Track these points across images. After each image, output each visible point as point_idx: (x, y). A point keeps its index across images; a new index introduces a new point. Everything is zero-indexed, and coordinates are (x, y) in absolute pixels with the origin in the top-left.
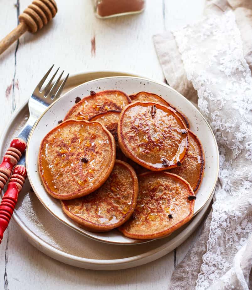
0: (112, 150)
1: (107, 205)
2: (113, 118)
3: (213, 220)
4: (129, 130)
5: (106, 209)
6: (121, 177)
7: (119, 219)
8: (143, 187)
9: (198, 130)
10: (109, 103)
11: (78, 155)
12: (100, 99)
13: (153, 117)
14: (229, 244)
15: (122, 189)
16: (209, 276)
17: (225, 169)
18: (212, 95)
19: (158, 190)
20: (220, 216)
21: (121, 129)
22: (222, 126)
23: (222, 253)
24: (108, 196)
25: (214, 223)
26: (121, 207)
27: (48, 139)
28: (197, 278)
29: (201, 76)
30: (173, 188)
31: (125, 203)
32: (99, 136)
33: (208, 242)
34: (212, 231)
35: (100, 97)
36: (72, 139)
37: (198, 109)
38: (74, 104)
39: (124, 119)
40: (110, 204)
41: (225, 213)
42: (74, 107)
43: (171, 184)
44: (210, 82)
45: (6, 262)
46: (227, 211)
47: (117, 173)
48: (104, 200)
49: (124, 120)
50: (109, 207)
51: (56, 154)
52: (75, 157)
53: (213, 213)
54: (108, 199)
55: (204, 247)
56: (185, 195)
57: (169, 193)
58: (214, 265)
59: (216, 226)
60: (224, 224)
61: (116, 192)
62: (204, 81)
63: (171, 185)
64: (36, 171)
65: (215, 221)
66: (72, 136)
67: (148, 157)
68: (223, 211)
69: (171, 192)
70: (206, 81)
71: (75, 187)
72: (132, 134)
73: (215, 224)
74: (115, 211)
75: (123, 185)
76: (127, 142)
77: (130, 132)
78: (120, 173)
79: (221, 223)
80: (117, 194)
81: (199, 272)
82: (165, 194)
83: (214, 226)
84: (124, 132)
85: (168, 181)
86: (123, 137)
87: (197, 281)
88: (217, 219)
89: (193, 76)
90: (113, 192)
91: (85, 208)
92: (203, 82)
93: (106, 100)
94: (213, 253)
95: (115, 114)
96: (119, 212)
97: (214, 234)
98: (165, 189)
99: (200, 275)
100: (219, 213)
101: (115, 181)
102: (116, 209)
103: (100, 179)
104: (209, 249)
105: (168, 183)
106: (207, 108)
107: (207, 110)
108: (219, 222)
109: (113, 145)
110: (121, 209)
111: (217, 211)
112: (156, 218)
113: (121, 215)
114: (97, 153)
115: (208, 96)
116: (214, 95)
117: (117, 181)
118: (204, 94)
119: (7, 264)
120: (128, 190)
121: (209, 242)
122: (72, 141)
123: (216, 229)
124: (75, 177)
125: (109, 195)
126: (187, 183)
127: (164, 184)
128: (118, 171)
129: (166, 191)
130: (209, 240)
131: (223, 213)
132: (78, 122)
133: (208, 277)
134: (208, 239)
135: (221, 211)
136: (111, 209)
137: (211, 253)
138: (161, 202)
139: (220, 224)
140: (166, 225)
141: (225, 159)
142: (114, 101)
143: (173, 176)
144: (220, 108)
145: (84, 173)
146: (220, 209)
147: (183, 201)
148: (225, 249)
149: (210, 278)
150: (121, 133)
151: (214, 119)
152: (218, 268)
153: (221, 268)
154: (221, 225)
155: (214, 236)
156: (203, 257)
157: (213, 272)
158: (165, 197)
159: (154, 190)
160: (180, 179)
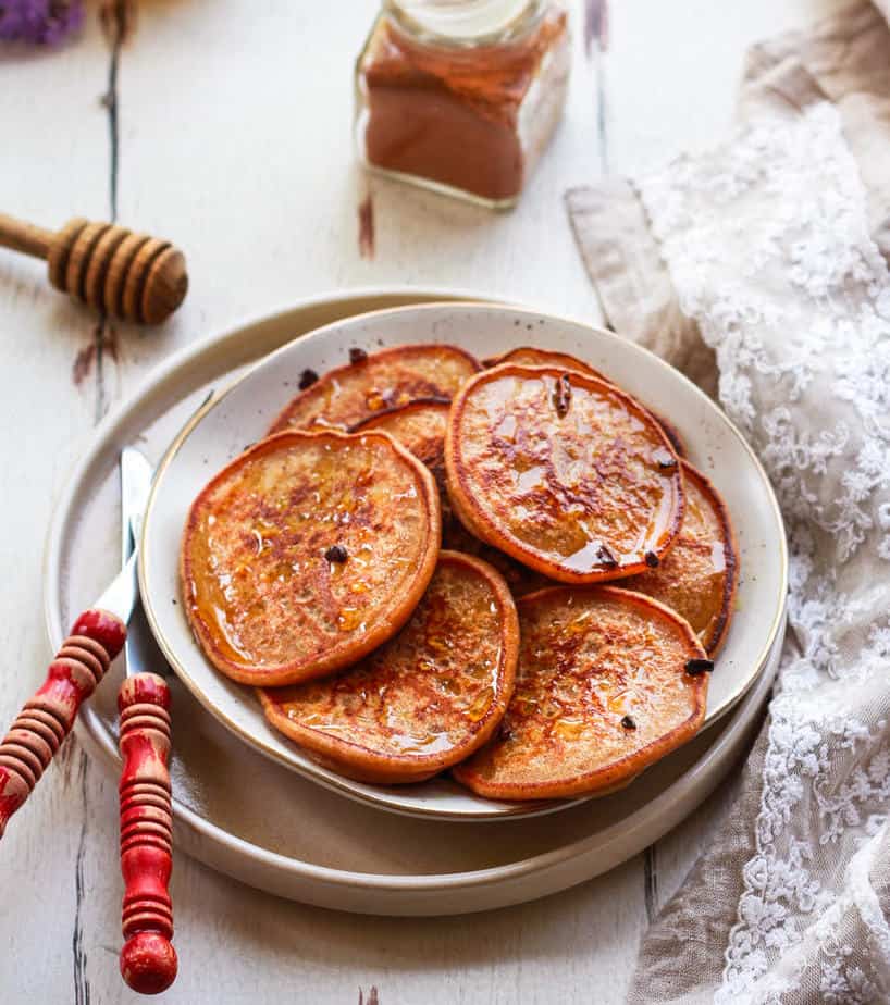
0: (429, 515)
1: (415, 695)
2: (428, 423)
3: (772, 747)
4: (484, 451)
5: (412, 709)
6: (462, 605)
7: (458, 737)
8: (535, 638)
10: (413, 384)
11: (313, 540)
12: (381, 373)
13: (562, 411)
14: (829, 834)
15: (463, 643)
16: (767, 936)
17: (813, 599)
18: (764, 358)
19: (586, 645)
20: (796, 737)
21: (456, 447)
22: (799, 456)
23: (806, 861)
24: (418, 669)
25: (776, 758)
26: (464, 701)
27: (212, 498)
28: (726, 943)
29: (727, 300)
30: (634, 638)
31: (475, 687)
32: (384, 477)
33: (757, 819)
34: (769, 784)
35: (383, 367)
36: (295, 491)
37: (722, 406)
38: (294, 392)
39: (466, 416)
40: (425, 691)
41: (813, 724)
42: (297, 403)
43: (627, 623)
44: (758, 316)
45: (79, 896)
46: (819, 719)
47: (445, 594)
48: (406, 680)
49: (466, 420)
50: (423, 702)
51: (240, 543)
52: (303, 546)
53: (772, 728)
54: (420, 677)
55: (744, 840)
56: (676, 660)
57: (623, 652)
58: (782, 900)
59: (782, 769)
60: (811, 762)
61: (445, 653)
62: (739, 315)
63: (628, 628)
64: (174, 602)
65: (780, 751)
66: (293, 483)
67: (550, 537)
68: (806, 719)
69: (629, 651)
70: (744, 312)
71: (308, 639)
72: (494, 464)
73: (779, 763)
74: (441, 712)
75: (468, 631)
76: (475, 489)
77: (485, 456)
78: (458, 591)
79: (799, 758)
80: (448, 658)
81: (734, 922)
82: (609, 656)
83: (776, 767)
84: (466, 457)
85: (616, 615)
86: (462, 472)
87: (726, 953)
88: (785, 744)
89: (700, 301)
90: (434, 653)
91: (341, 708)
92: (734, 318)
93: (402, 374)
94: (777, 859)
95: (434, 411)
96: (455, 716)
97: (778, 795)
98: (609, 642)
99: (738, 931)
100: (793, 726)
101: (442, 619)
102: (445, 707)
103: (389, 610)
104: (763, 845)
105: (618, 624)
106: (751, 400)
107: (750, 406)
108: (793, 756)
109: (433, 498)
110: (462, 706)
111: (784, 721)
112: (578, 731)
113: (462, 724)
114: (377, 528)
115: (752, 360)
116: (773, 358)
117: (447, 618)
118: (737, 356)
119: (82, 901)
120: (486, 643)
121: (761, 820)
122: (293, 499)
123: (782, 777)
124: (306, 610)
125: (422, 665)
126: (682, 620)
127: (603, 626)
128: (450, 587)
129: (612, 649)
130: (761, 815)
131: (806, 724)
132: (311, 438)
133: (762, 938)
134: (759, 811)
135: (801, 720)
136: (428, 706)
137: (772, 857)
138: (594, 682)
139: (798, 762)
140: (615, 750)
141: (810, 569)
142: (431, 378)
143: (633, 598)
144: (792, 398)
145: (338, 594)
146: (796, 718)
147: (670, 677)
148: (818, 848)
149: (769, 943)
150: (458, 460)
151: (772, 433)
152: (797, 911)
153: (808, 909)
154: (799, 764)
155: (779, 801)
156: (744, 871)
157: (780, 924)
158: (607, 665)
159: (570, 648)
160: (658, 609)
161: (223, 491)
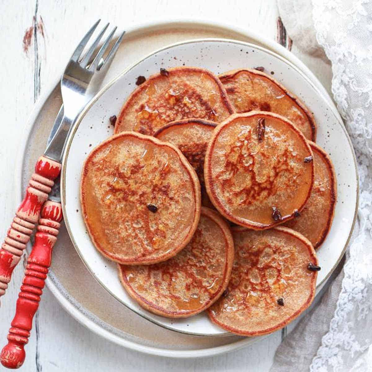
0: (195, 202)
1: (186, 277)
2: (197, 134)
3: (343, 290)
4: (222, 170)
5: (184, 285)
6: (207, 236)
7: (204, 300)
8: (242, 248)
9: (329, 136)
10: (190, 92)
11: (142, 196)
12: (175, 82)
13: (261, 139)
14: (362, 315)
15: (208, 254)
16: (329, 360)
17: (366, 190)
18: (354, 83)
19: (264, 254)
20: (354, 286)
21: (210, 170)
22: (366, 132)
23: (350, 329)
24: (188, 263)
25: (344, 295)
26: (208, 282)
27: (95, 160)
28: (311, 363)
29: (339, 45)
30: (286, 251)
31: (212, 276)
32: (175, 171)
33: (332, 320)
34: (339, 306)
35: (176, 78)
36: (133, 166)
37: (331, 95)
38: (134, 88)
40: (191, 275)
41: (362, 280)
43: (283, 244)
44: (353, 57)
45: (37, 336)
46: (365, 278)
47: (202, 230)
48: (182, 267)
50: (190, 280)
51: (108, 188)
53: (344, 280)
54: (188, 267)
55: (325, 326)
56: (304, 262)
57: (281, 259)
58: (338, 346)
59: (346, 300)
60: (359, 297)
61: (200, 258)
62: (344, 56)
63: (284, 246)
64: (77, 211)
65: (346, 292)
66: (132, 162)
67: (251, 210)
68: (360, 277)
69: (284, 258)
70: (346, 54)
71: (139, 248)
72: (226, 176)
73: (345, 297)
74: (198, 287)
75: (212, 249)
76: (218, 191)
77: (223, 172)
78: (207, 230)
79: (354, 295)
80: (201, 260)
81: (315, 355)
82: (274, 259)
83: (344, 299)
84: (214, 175)
85: (279, 240)
86: (212, 183)
87: (311, 366)
88: (349, 290)
89: (326, 40)
90: (195, 256)
91: (152, 280)
92: (341, 56)
93: (185, 85)
94: (338, 333)
95: (200, 127)
96: (203, 289)
97: (342, 310)
98: (275, 252)
99: (316, 359)
100: (353, 280)
101: (199, 241)
102: (199, 285)
104: (332, 329)
105: (278, 244)
106: (346, 99)
107: (345, 102)
108: (351, 294)
109: (198, 193)
110: (207, 284)
111: (349, 277)
112: (258, 301)
113: (207, 294)
114: (171, 199)
115: (349, 82)
116: (359, 83)
117: (202, 241)
118: (342, 76)
119: (38, 338)
121: (334, 321)
122: (132, 171)
123: (345, 304)
124: (137, 231)
125: (189, 261)
126: (309, 243)
127: (272, 245)
128: (204, 226)
129: (276, 256)
130: (334, 319)
131: (359, 280)
133: (327, 360)
134: (333, 317)
135: (357, 277)
136: (192, 283)
137: (335, 333)
138: (267, 273)
139: (353, 297)
140: (273, 317)
141: (366, 174)
143: (287, 233)
144: (367, 106)
145: (152, 227)
146: (356, 275)
147: (300, 271)
148: (357, 322)
149: (330, 363)
150: (210, 177)
151: (355, 118)
152: (344, 349)
153: (348, 349)
154: (354, 298)
155: (342, 313)
156: (322, 339)
157: (335, 355)
158: (274, 265)
159: (258, 253)
160: (298, 238)
161: (100, 156)
